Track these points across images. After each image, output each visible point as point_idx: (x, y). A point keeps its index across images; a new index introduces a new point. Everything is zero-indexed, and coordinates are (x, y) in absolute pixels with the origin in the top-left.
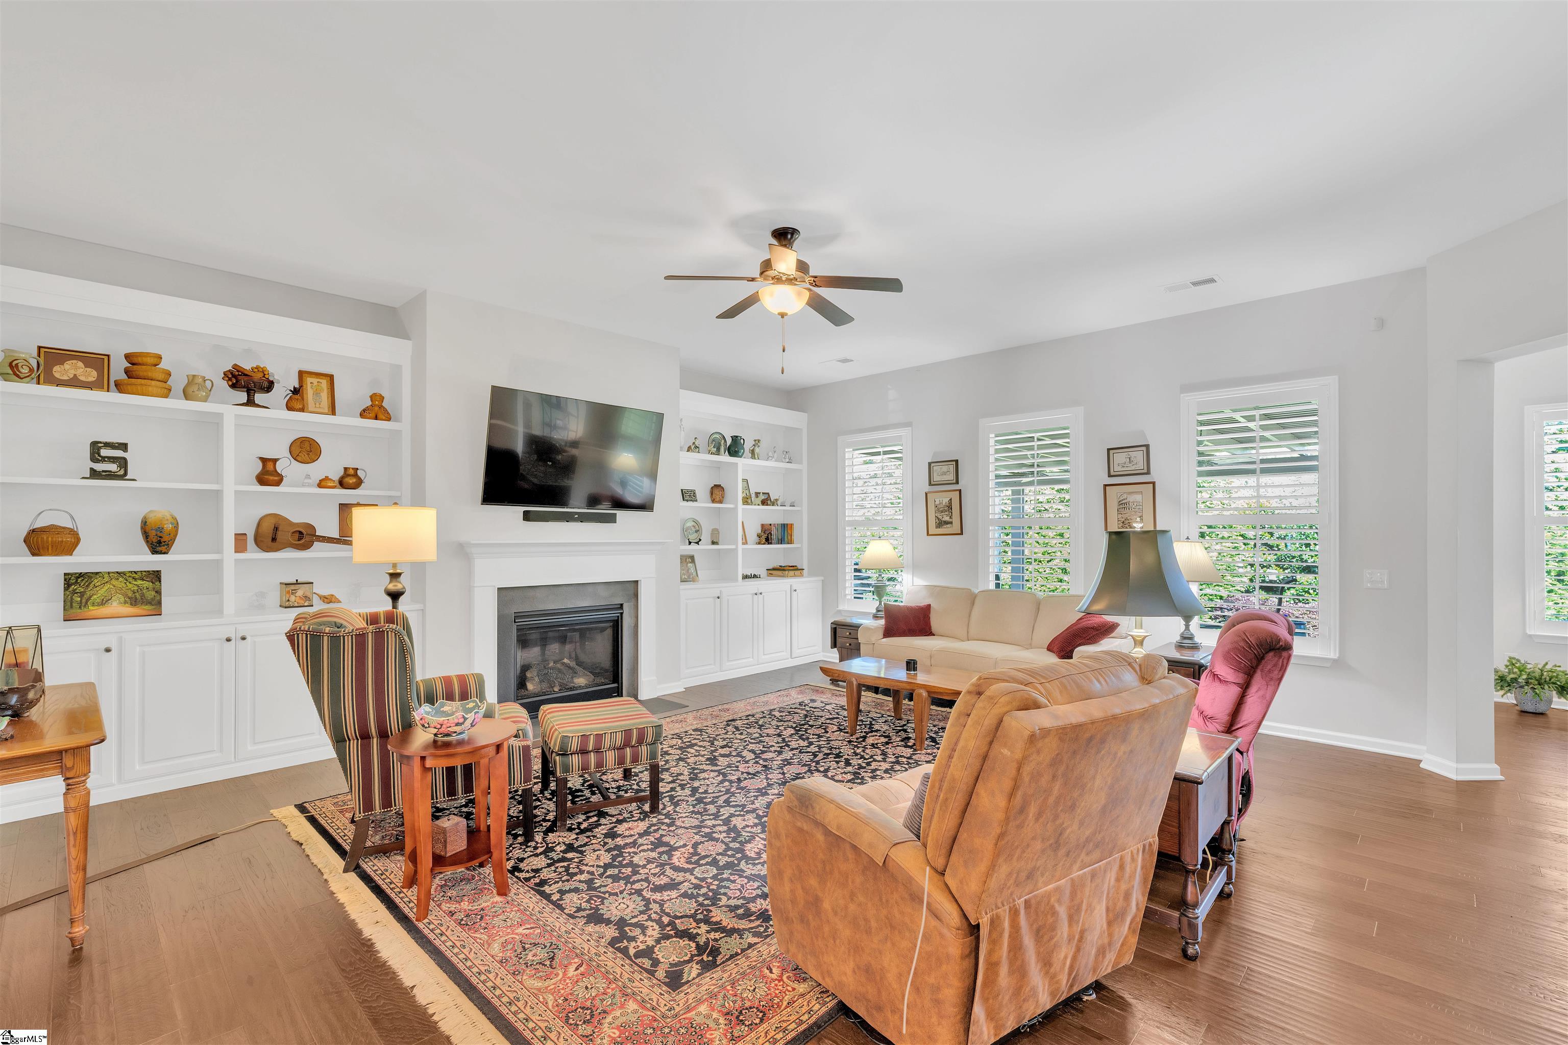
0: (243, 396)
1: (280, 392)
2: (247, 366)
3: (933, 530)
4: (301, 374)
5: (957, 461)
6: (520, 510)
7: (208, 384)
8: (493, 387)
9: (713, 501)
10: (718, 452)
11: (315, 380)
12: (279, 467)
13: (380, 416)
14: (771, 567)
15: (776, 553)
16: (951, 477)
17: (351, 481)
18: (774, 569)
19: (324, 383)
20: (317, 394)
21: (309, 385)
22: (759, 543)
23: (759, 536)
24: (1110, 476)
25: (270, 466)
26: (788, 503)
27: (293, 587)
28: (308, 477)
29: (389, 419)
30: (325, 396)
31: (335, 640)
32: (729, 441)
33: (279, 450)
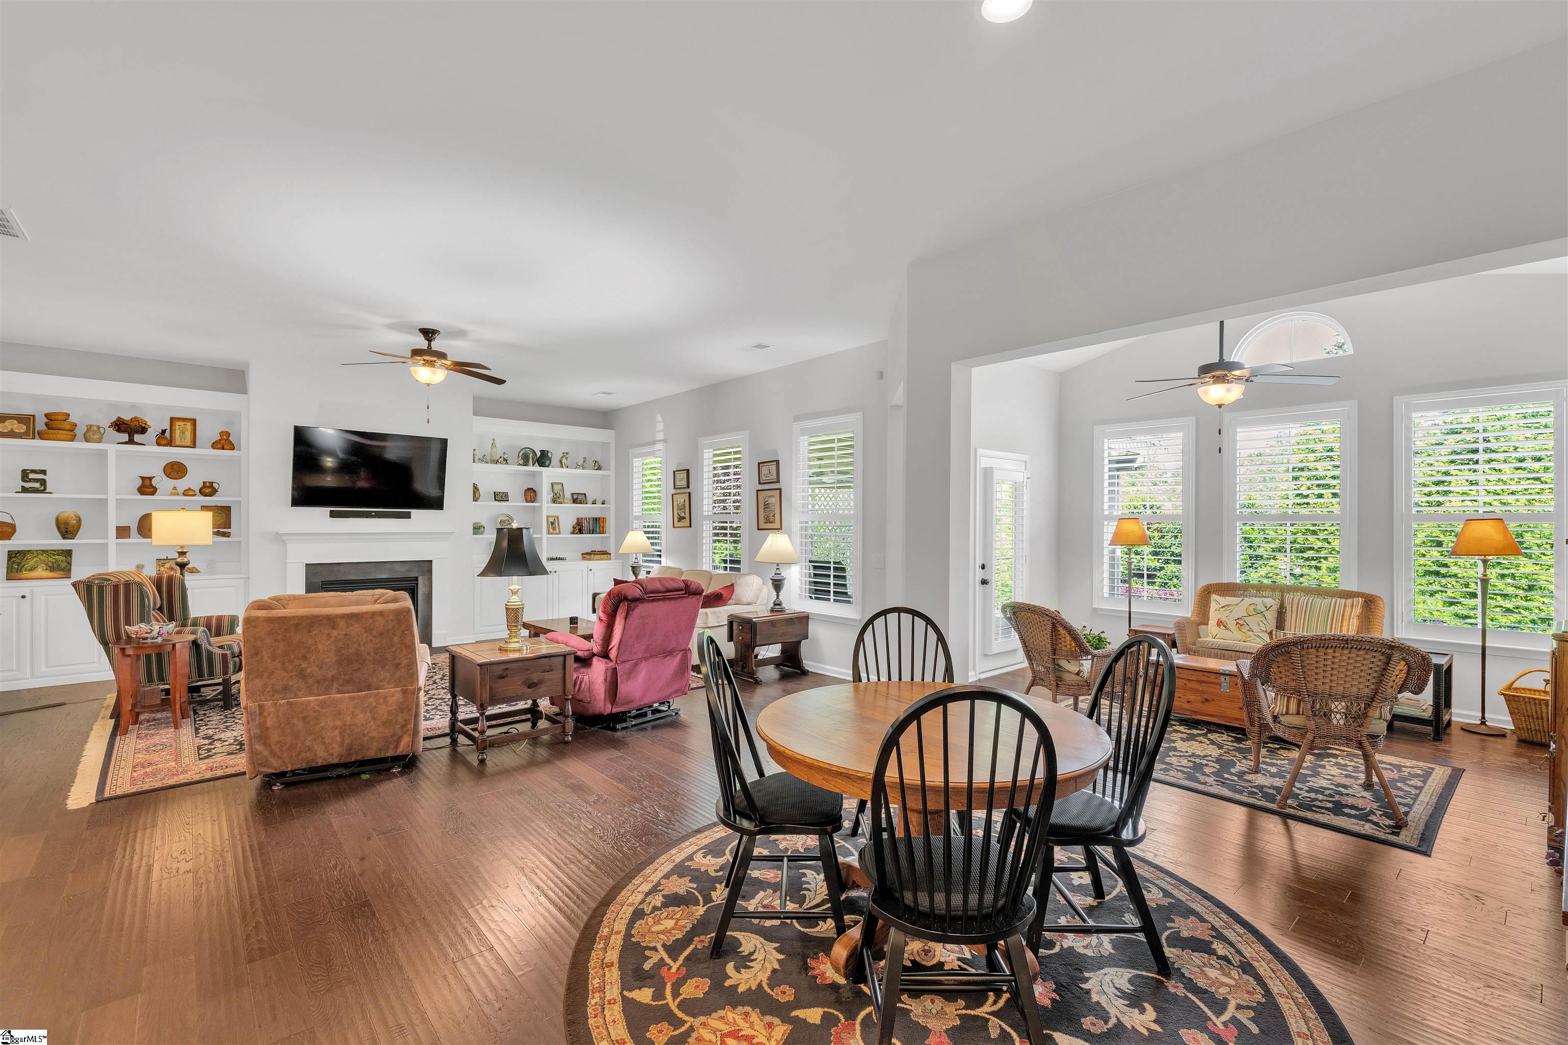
0: (125, 437)
1: (152, 434)
2: (127, 417)
3: (677, 524)
4: (172, 420)
5: (688, 471)
6: (327, 510)
7: (102, 430)
8: (295, 426)
9: (527, 501)
10: (526, 464)
11: (182, 424)
12: (154, 482)
13: (226, 447)
14: (584, 552)
15: (589, 541)
16: (684, 483)
17: (208, 491)
18: (587, 554)
19: (189, 426)
20: (183, 433)
21: (177, 427)
22: (573, 533)
23: (574, 528)
24: (760, 483)
25: (147, 482)
26: (599, 501)
27: (162, 562)
28: (175, 488)
29: (233, 449)
30: (188, 434)
31: (101, 589)
32: (539, 454)
33: (155, 470)
